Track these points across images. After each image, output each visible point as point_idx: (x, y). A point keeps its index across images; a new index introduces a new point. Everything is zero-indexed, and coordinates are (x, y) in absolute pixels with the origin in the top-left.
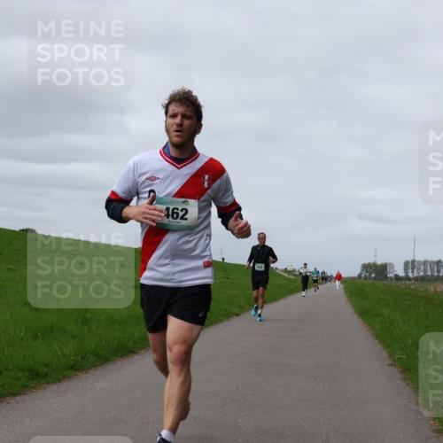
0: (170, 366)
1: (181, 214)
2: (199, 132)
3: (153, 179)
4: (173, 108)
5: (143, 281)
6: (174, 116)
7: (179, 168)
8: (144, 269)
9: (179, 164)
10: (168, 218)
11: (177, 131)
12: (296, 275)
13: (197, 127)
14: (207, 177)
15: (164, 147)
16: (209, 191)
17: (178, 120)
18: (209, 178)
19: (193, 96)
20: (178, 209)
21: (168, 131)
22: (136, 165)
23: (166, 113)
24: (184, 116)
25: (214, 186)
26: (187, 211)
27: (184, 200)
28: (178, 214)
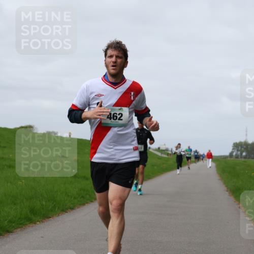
0: (111, 213)
1: (118, 117)
2: (126, 67)
3: (99, 95)
4: (110, 52)
5: (93, 160)
6: (111, 56)
7: (115, 89)
8: (95, 153)
9: (115, 86)
10: (110, 119)
11: (113, 66)
12: (168, 154)
13: (125, 64)
14: (132, 93)
15: (104, 76)
16: (134, 102)
17: (114, 59)
18: (134, 94)
19: (122, 45)
20: (116, 114)
21: (107, 66)
22: (88, 87)
23: (106, 55)
24: (117, 57)
25: (137, 98)
26: (122, 115)
27: (120, 108)
28: (116, 117)
